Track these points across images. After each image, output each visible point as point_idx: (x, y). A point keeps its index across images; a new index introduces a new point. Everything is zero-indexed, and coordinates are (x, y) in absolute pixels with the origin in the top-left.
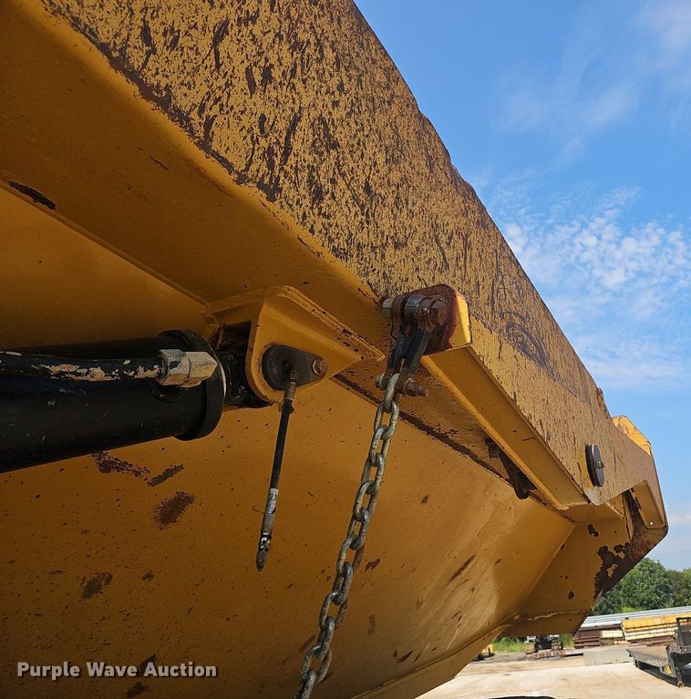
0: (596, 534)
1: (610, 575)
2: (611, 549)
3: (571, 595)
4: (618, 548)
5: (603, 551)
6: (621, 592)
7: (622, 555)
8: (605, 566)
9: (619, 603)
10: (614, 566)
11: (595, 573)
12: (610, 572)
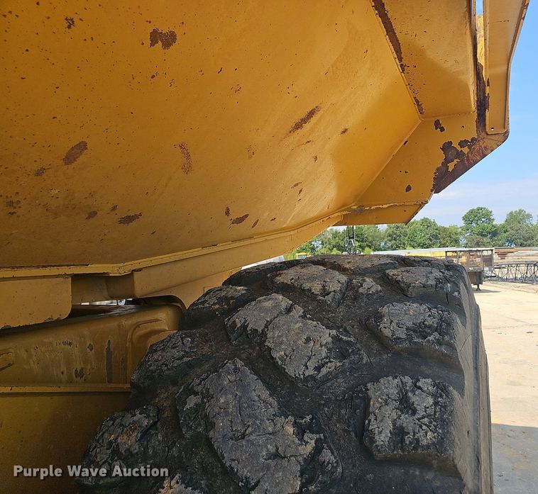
0: (442, 129)
1: (450, 170)
2: (455, 144)
3: (409, 189)
4: (462, 144)
5: (447, 147)
6: (406, 238)
7: (466, 150)
8: (447, 161)
9: (404, 244)
10: (456, 161)
11: (436, 168)
12: (451, 166)
